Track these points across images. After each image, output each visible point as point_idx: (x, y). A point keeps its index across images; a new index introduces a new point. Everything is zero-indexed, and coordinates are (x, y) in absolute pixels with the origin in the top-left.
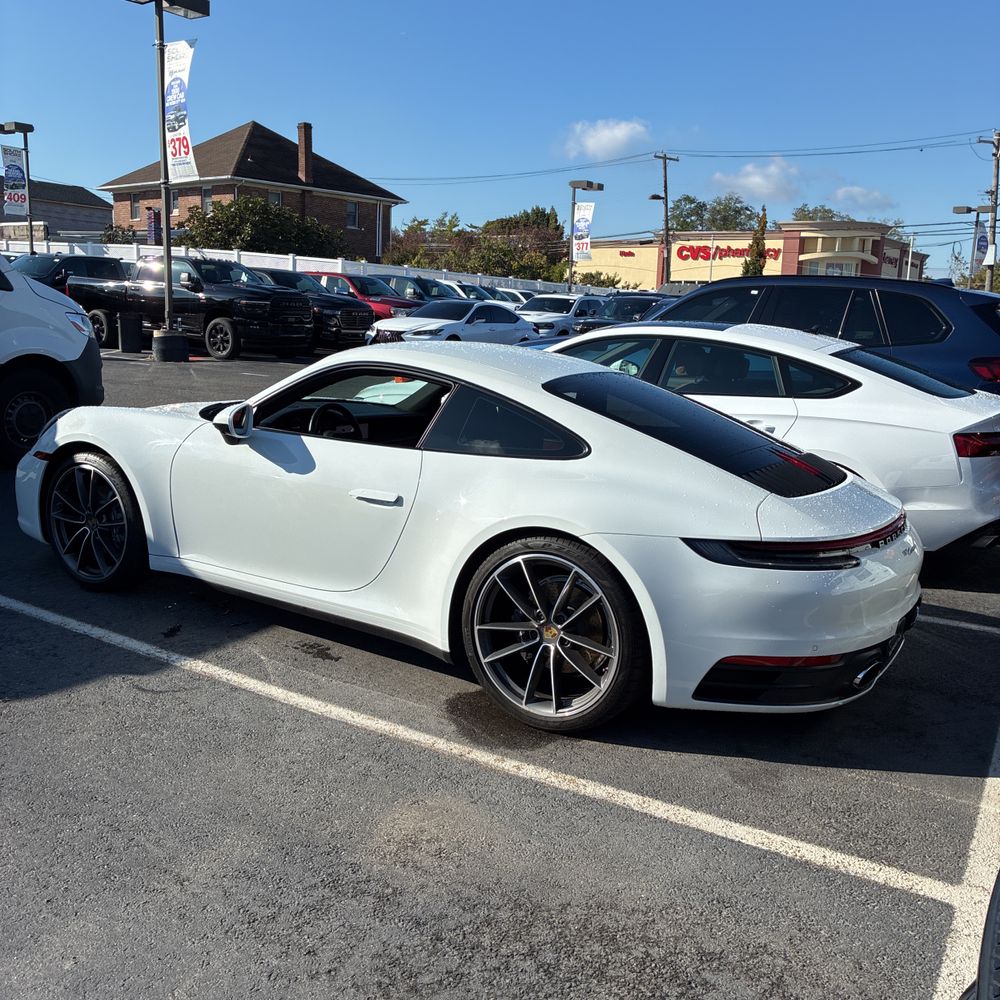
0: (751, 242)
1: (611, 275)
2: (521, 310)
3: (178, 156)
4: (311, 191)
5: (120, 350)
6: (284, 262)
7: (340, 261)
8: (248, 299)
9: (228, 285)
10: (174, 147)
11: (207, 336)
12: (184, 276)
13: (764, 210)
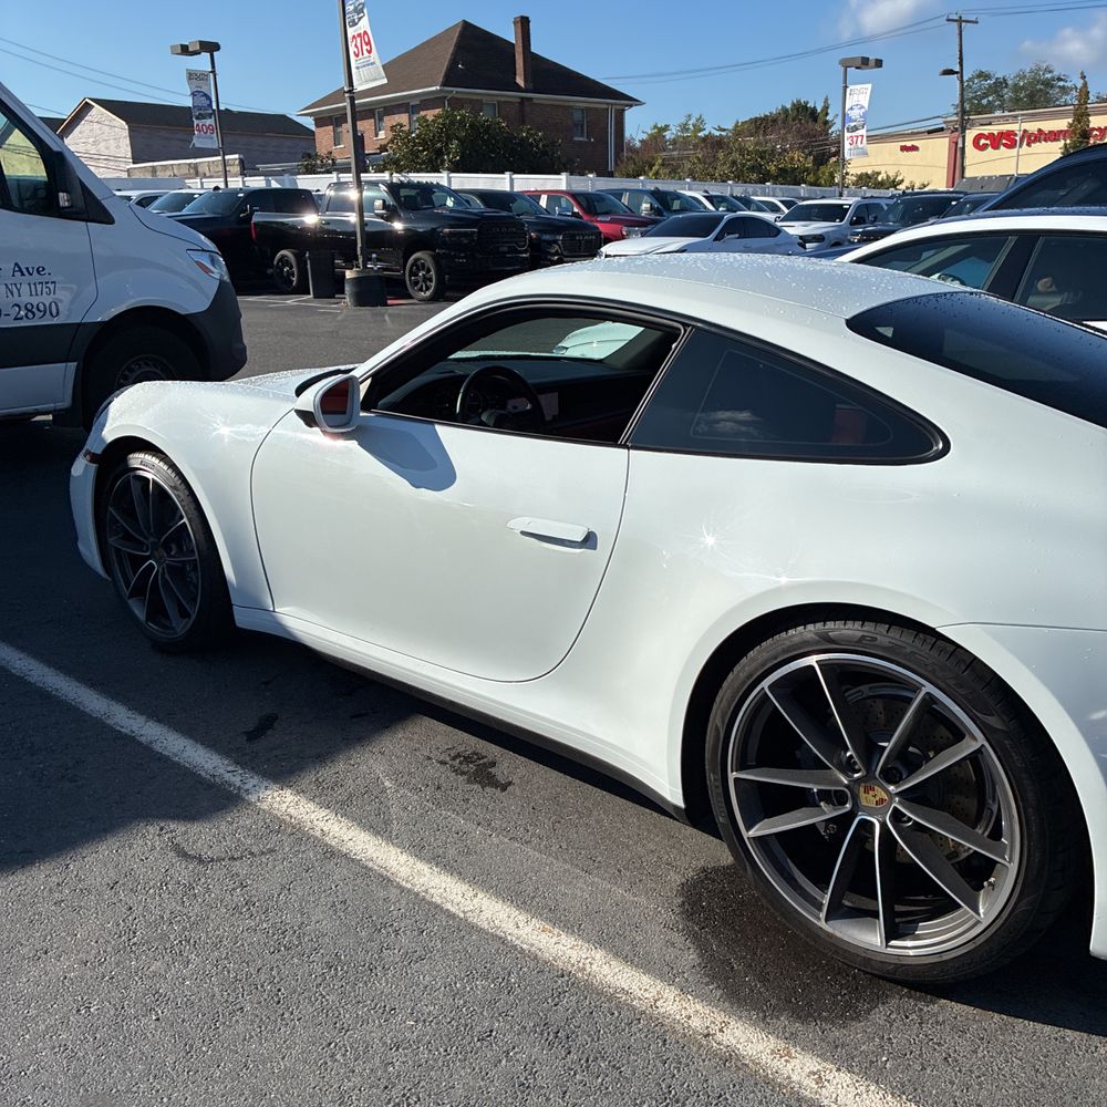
0: (1070, 120)
1: (892, 174)
2: (782, 221)
3: (361, 56)
4: (531, 99)
5: (311, 296)
6: (500, 182)
7: (564, 176)
8: (451, 226)
9: (429, 211)
10: (356, 46)
11: (407, 274)
12: (378, 203)
13: (1083, 77)
